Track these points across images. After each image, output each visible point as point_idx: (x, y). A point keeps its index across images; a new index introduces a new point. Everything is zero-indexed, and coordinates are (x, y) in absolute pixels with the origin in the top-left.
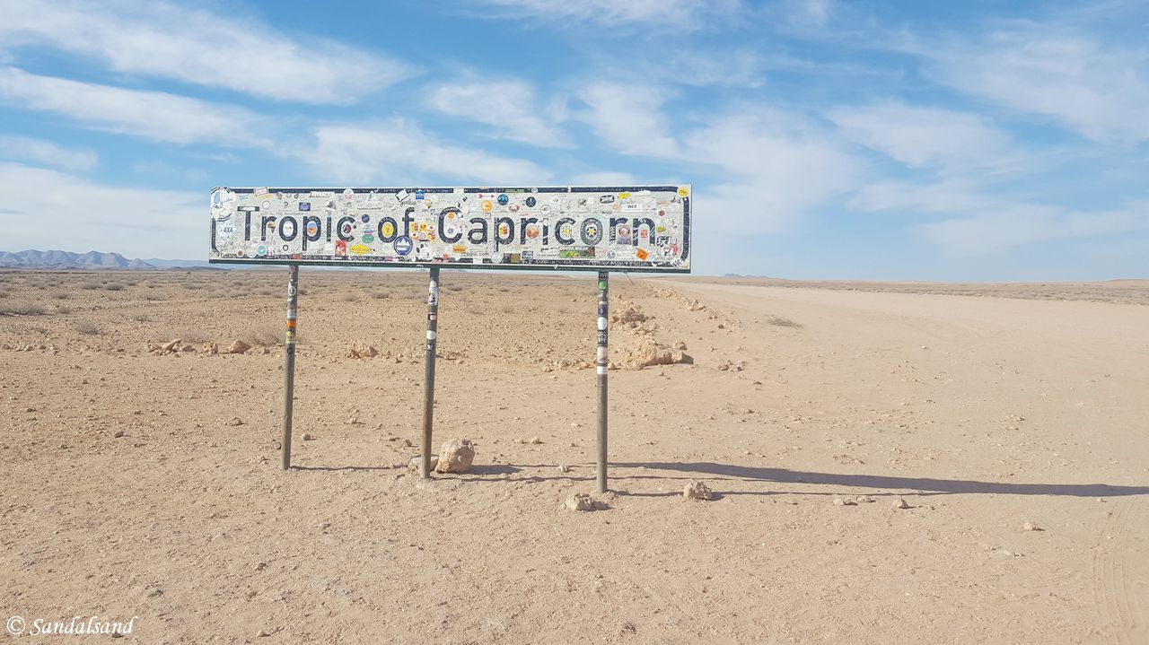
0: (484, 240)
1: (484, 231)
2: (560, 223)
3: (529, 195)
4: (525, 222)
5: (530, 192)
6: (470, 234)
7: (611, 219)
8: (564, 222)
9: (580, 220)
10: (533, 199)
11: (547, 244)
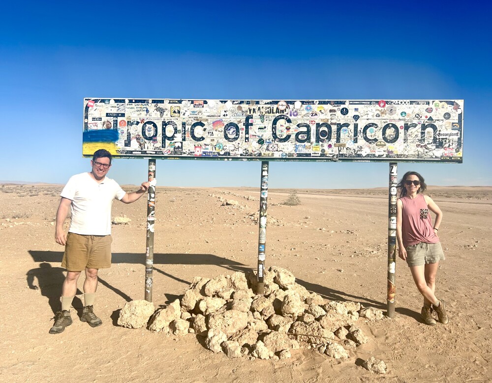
0: (308, 139)
1: (308, 132)
2: (366, 127)
3: (342, 106)
4: (340, 127)
5: (344, 104)
6: (297, 135)
7: (405, 124)
8: (370, 126)
9: (381, 125)
10: (346, 109)
11: (356, 142)
